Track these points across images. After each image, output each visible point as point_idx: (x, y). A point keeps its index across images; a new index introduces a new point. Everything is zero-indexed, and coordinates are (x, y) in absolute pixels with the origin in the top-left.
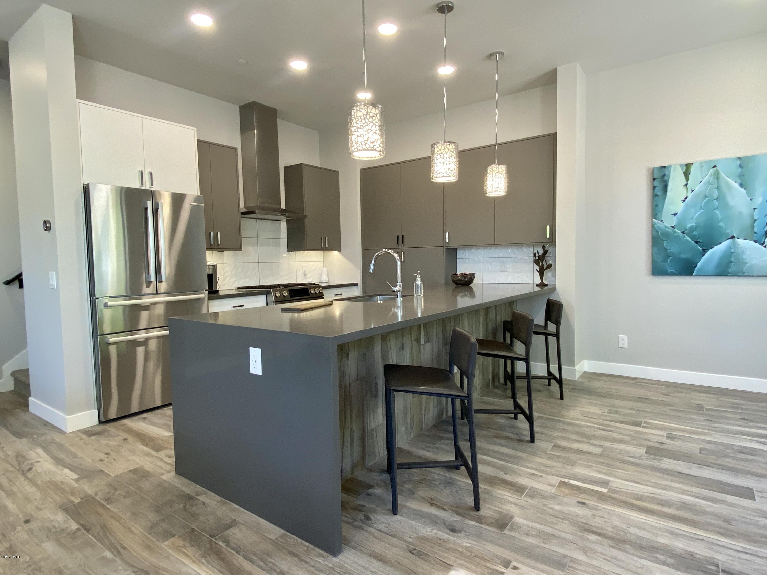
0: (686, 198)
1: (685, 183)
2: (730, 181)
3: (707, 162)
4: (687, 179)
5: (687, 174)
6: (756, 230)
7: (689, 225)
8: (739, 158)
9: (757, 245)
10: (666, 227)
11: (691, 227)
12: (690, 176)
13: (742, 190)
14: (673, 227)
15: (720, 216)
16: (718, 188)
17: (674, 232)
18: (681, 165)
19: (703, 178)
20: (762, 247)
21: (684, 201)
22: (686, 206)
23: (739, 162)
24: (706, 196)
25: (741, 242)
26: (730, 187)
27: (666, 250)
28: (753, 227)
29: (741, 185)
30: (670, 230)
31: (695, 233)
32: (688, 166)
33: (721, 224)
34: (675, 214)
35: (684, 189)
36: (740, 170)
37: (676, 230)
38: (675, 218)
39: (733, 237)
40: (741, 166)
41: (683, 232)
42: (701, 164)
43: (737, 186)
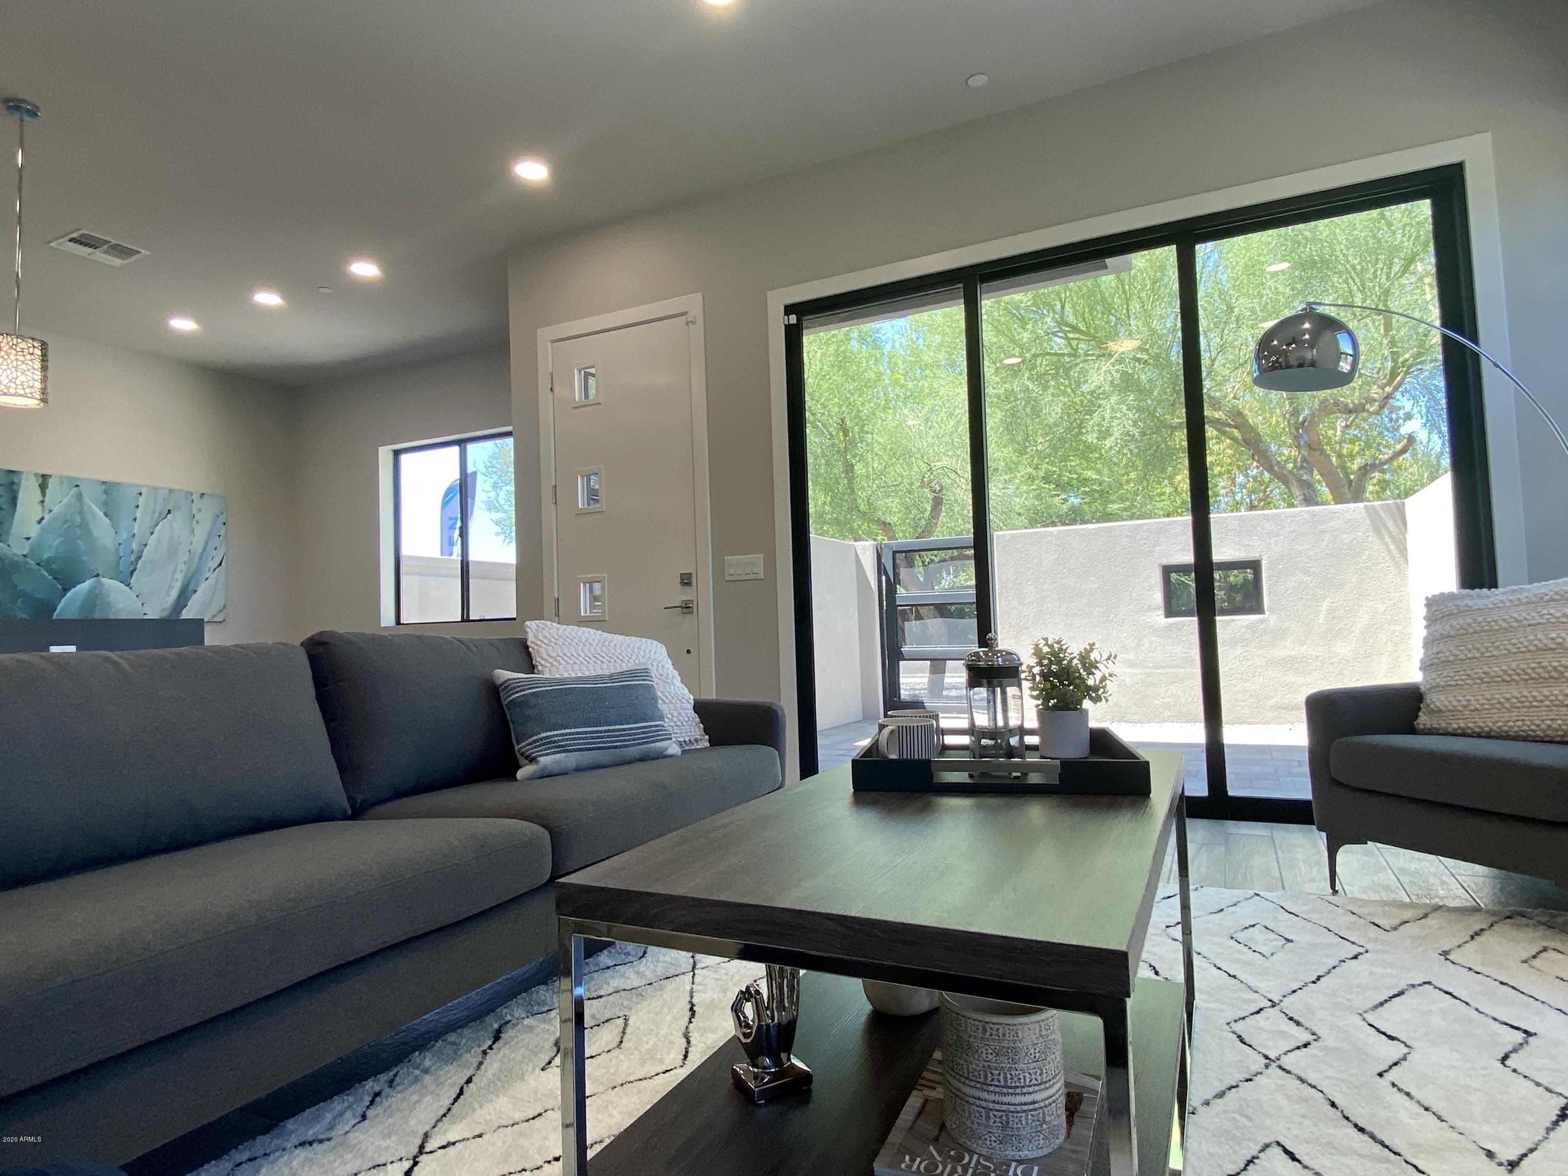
0: (42, 519)
1: (41, 498)
2: (94, 506)
3: (70, 479)
4: (43, 493)
5: (43, 487)
6: (121, 569)
7: (46, 556)
8: (104, 483)
9: (122, 585)
10: (15, 554)
11: (49, 559)
12: (48, 491)
13: (107, 520)
14: (25, 556)
15: (83, 548)
16: (81, 513)
17: (27, 563)
18: (36, 474)
19: (63, 498)
20: (127, 588)
21: (40, 522)
22: (43, 529)
23: (104, 487)
24: (66, 521)
25: (105, 581)
26: (94, 515)
27: (15, 587)
28: (118, 564)
29: (106, 515)
30: (21, 559)
31: (54, 566)
32: (45, 477)
33: (85, 558)
34: (28, 539)
35: (39, 508)
36: (104, 497)
37: (29, 560)
38: (28, 543)
39: (97, 575)
40: (105, 492)
41: (38, 564)
42: (62, 479)
43: (101, 514)
